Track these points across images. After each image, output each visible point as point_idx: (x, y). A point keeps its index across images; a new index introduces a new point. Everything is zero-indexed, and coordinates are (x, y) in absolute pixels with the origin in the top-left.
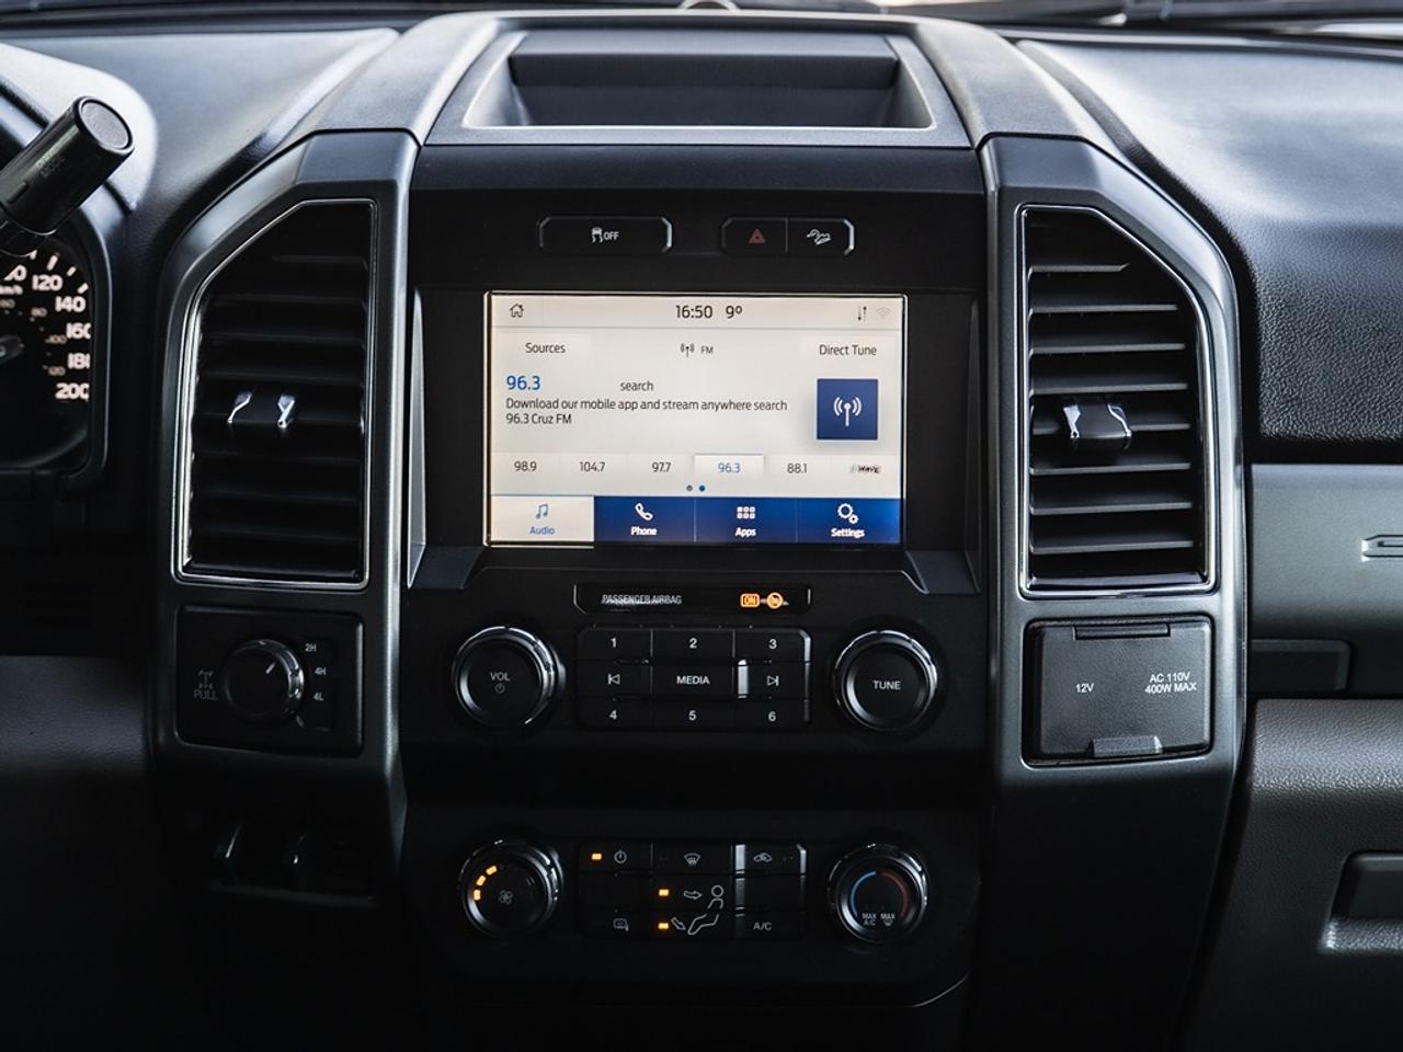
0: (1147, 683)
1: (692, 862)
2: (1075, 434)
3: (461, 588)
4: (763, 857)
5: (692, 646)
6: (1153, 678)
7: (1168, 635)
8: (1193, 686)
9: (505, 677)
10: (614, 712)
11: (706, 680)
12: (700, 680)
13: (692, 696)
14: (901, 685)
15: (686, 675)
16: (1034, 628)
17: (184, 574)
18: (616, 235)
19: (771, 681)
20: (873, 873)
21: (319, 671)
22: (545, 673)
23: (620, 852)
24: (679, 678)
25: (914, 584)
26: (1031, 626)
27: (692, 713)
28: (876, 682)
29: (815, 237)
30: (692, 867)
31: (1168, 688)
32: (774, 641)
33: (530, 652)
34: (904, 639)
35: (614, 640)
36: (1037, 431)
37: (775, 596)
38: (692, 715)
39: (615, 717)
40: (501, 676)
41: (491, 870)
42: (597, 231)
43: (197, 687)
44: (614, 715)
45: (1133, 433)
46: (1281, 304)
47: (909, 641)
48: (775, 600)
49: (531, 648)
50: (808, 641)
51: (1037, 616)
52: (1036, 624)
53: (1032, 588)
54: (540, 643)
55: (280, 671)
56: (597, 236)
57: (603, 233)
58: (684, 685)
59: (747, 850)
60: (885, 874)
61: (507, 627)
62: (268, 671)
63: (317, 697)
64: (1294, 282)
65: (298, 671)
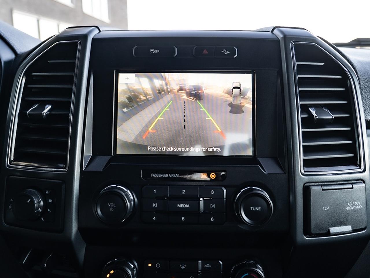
0: (347, 206)
1: (183, 268)
2: (316, 117)
3: (101, 171)
4: (208, 266)
5: (183, 193)
6: (348, 204)
7: (353, 188)
8: (361, 206)
9: (114, 205)
10: (155, 217)
11: (188, 206)
12: (186, 206)
13: (183, 212)
14: (261, 209)
15: (181, 204)
16: (306, 186)
17: (9, 165)
18: (158, 51)
19: (212, 206)
20: (248, 274)
21: (50, 201)
22: (129, 204)
23: (158, 264)
24: (178, 205)
25: (262, 170)
26: (305, 185)
27: (183, 218)
28: (252, 208)
29: (224, 52)
30: (183, 270)
31: (353, 208)
32: (213, 191)
33: (123, 196)
34: (260, 190)
35: (155, 190)
36: (303, 116)
37: (213, 174)
38: (183, 219)
39: (155, 219)
40: (112, 205)
41: (112, 272)
42: (152, 50)
43: (10, 205)
44: (154, 218)
45: (334, 117)
46: (366, 80)
47: (262, 191)
48: (213, 176)
49: (124, 194)
50: (225, 190)
51: (307, 181)
52: (307, 185)
53: (305, 171)
54: (128, 191)
55: (32, 202)
56: (152, 52)
57: (154, 51)
58: (180, 208)
59: (202, 263)
60: (252, 275)
61: (117, 185)
62: (28, 202)
63: (49, 210)
64: (368, 73)
65: (41, 201)
